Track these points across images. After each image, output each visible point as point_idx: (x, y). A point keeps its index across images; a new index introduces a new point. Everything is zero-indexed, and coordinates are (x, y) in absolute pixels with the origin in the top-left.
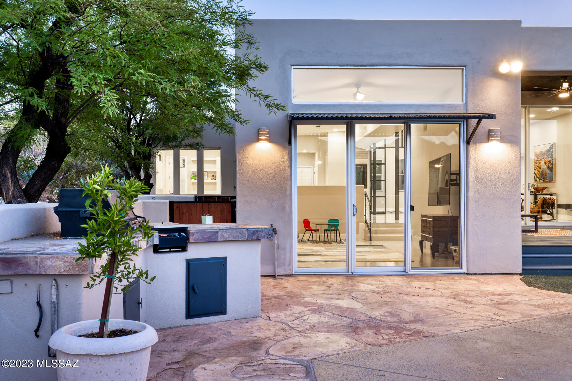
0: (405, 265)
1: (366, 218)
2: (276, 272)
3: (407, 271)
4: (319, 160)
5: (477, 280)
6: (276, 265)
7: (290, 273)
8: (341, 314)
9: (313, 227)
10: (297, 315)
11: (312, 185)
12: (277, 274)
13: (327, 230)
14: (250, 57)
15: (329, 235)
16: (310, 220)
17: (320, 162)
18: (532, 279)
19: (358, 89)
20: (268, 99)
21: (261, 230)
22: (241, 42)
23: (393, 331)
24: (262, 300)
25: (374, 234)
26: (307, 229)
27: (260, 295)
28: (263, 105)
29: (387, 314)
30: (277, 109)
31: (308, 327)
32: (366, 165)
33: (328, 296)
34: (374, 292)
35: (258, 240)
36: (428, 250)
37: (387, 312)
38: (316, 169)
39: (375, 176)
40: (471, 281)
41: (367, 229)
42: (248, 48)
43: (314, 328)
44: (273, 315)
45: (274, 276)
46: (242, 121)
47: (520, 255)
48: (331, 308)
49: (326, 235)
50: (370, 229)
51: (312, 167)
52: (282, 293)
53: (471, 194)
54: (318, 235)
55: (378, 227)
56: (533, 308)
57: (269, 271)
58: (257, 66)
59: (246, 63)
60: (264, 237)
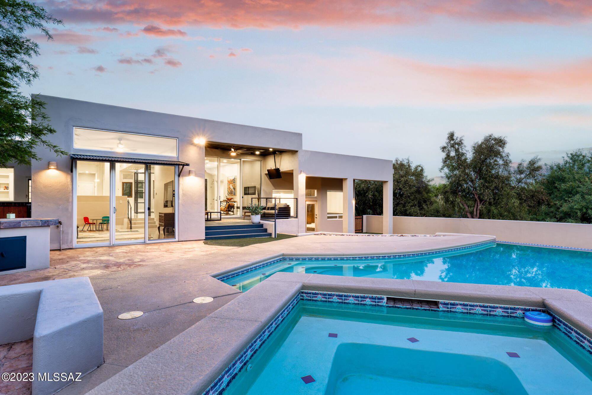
0: (145, 239)
1: (128, 215)
2: (61, 247)
3: (146, 242)
4: (98, 178)
5: (181, 244)
6: (61, 243)
7: (71, 247)
8: (100, 262)
9: (90, 221)
10: (74, 265)
11: (93, 195)
12: (61, 249)
13: (101, 223)
14: (44, 125)
15: (102, 226)
16: (89, 218)
17: (98, 180)
18: (209, 241)
19: (120, 142)
20: (56, 148)
21: (51, 221)
22: (37, 116)
23: (127, 266)
24: (51, 261)
25: (134, 225)
26: (87, 223)
27: (50, 259)
28: (53, 151)
29: (127, 260)
30: (62, 154)
31: (80, 269)
32: (132, 183)
33: (95, 256)
34: (123, 252)
35: (48, 226)
36: (162, 232)
37: (128, 259)
38: (96, 185)
39: (137, 190)
40: (179, 244)
41: (129, 222)
42: (42, 120)
43: (83, 269)
44: (58, 267)
45: (60, 250)
46: (37, 158)
47: (204, 231)
48: (96, 260)
49: (100, 226)
50: (131, 221)
51: (93, 183)
52: (64, 257)
53: (180, 202)
54: (94, 227)
55: (136, 221)
56: (201, 252)
57: (56, 246)
58: (49, 130)
59: (41, 127)
60: (52, 224)
